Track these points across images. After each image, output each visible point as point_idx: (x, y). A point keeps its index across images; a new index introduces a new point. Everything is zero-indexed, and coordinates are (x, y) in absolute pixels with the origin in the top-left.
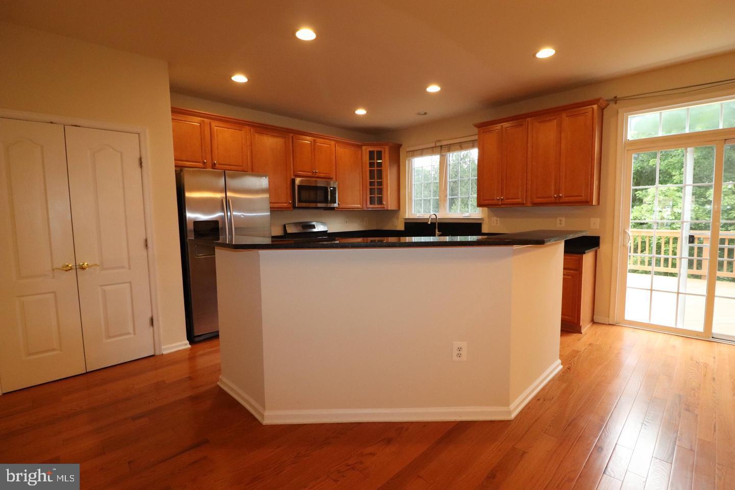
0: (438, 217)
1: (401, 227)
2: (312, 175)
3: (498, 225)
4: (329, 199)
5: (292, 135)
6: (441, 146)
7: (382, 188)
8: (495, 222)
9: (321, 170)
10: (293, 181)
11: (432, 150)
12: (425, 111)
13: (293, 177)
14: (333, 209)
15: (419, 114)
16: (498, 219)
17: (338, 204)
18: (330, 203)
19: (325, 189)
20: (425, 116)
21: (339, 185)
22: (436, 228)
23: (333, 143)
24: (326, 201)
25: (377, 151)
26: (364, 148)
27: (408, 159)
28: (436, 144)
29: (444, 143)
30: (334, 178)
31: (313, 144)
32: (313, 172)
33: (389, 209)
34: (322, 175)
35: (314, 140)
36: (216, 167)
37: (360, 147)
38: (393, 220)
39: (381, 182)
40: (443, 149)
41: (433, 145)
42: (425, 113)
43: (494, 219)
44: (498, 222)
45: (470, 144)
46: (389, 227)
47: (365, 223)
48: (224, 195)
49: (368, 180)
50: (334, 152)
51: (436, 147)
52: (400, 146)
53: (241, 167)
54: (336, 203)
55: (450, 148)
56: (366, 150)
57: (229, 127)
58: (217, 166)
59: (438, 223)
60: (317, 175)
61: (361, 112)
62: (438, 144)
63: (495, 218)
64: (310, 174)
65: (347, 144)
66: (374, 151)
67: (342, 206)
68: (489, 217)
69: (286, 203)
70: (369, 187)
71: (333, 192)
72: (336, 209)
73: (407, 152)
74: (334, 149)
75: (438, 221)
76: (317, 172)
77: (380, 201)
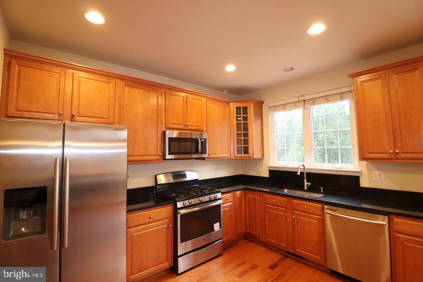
0: (306, 168)
1: (265, 174)
2: (184, 128)
3: (382, 179)
4: (200, 149)
5: (165, 90)
6: (304, 101)
7: (248, 139)
8: (378, 176)
9: (193, 122)
10: (164, 133)
11: (295, 104)
12: (292, 66)
13: (164, 130)
14: (204, 159)
15: (285, 70)
16: (382, 173)
17: (208, 154)
18: (201, 154)
19: (196, 141)
20: (293, 71)
21: (209, 137)
22: (304, 179)
23: (204, 99)
24: (197, 152)
25: (243, 107)
26: (231, 104)
27: (271, 113)
28: (298, 99)
29: (306, 98)
30: (205, 130)
31: (185, 99)
32: (185, 125)
33: (255, 158)
34: (194, 128)
35: (187, 95)
36: (74, 120)
37: (228, 103)
38: (258, 167)
39: (247, 134)
40: (306, 103)
41: (296, 100)
42: (292, 69)
43: (376, 173)
44: (382, 176)
45: (341, 96)
46: (253, 173)
47: (232, 170)
48: (60, 151)
49: (236, 132)
50: (205, 107)
51: (299, 101)
52: (263, 102)
53: (106, 120)
54: (206, 153)
55: (314, 101)
56: (233, 106)
57: (95, 78)
58: (77, 118)
59: (307, 173)
60: (189, 127)
61: (230, 68)
62: (301, 99)
63: (378, 172)
64: (182, 127)
65: (218, 100)
66: (240, 107)
67: (211, 156)
68: (369, 170)
69: (155, 155)
70: (236, 138)
71: (204, 144)
72: (206, 159)
73: (269, 107)
74: (205, 104)
75: (306, 171)
76: (188, 125)
77: (246, 151)
